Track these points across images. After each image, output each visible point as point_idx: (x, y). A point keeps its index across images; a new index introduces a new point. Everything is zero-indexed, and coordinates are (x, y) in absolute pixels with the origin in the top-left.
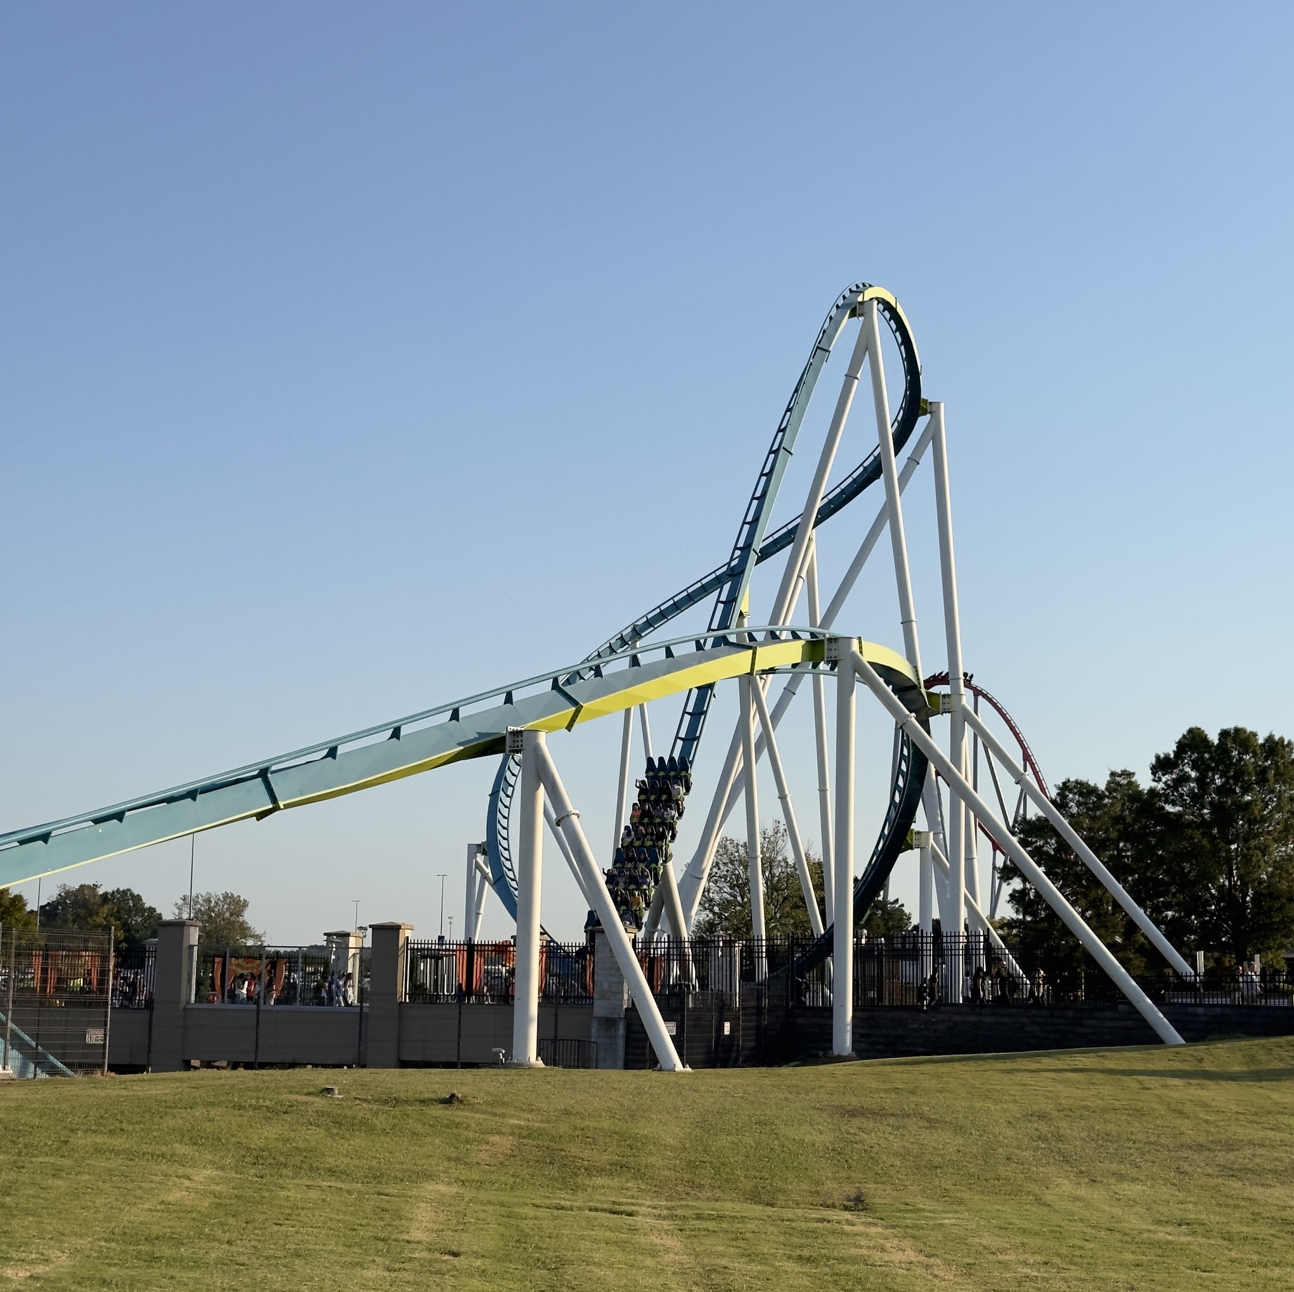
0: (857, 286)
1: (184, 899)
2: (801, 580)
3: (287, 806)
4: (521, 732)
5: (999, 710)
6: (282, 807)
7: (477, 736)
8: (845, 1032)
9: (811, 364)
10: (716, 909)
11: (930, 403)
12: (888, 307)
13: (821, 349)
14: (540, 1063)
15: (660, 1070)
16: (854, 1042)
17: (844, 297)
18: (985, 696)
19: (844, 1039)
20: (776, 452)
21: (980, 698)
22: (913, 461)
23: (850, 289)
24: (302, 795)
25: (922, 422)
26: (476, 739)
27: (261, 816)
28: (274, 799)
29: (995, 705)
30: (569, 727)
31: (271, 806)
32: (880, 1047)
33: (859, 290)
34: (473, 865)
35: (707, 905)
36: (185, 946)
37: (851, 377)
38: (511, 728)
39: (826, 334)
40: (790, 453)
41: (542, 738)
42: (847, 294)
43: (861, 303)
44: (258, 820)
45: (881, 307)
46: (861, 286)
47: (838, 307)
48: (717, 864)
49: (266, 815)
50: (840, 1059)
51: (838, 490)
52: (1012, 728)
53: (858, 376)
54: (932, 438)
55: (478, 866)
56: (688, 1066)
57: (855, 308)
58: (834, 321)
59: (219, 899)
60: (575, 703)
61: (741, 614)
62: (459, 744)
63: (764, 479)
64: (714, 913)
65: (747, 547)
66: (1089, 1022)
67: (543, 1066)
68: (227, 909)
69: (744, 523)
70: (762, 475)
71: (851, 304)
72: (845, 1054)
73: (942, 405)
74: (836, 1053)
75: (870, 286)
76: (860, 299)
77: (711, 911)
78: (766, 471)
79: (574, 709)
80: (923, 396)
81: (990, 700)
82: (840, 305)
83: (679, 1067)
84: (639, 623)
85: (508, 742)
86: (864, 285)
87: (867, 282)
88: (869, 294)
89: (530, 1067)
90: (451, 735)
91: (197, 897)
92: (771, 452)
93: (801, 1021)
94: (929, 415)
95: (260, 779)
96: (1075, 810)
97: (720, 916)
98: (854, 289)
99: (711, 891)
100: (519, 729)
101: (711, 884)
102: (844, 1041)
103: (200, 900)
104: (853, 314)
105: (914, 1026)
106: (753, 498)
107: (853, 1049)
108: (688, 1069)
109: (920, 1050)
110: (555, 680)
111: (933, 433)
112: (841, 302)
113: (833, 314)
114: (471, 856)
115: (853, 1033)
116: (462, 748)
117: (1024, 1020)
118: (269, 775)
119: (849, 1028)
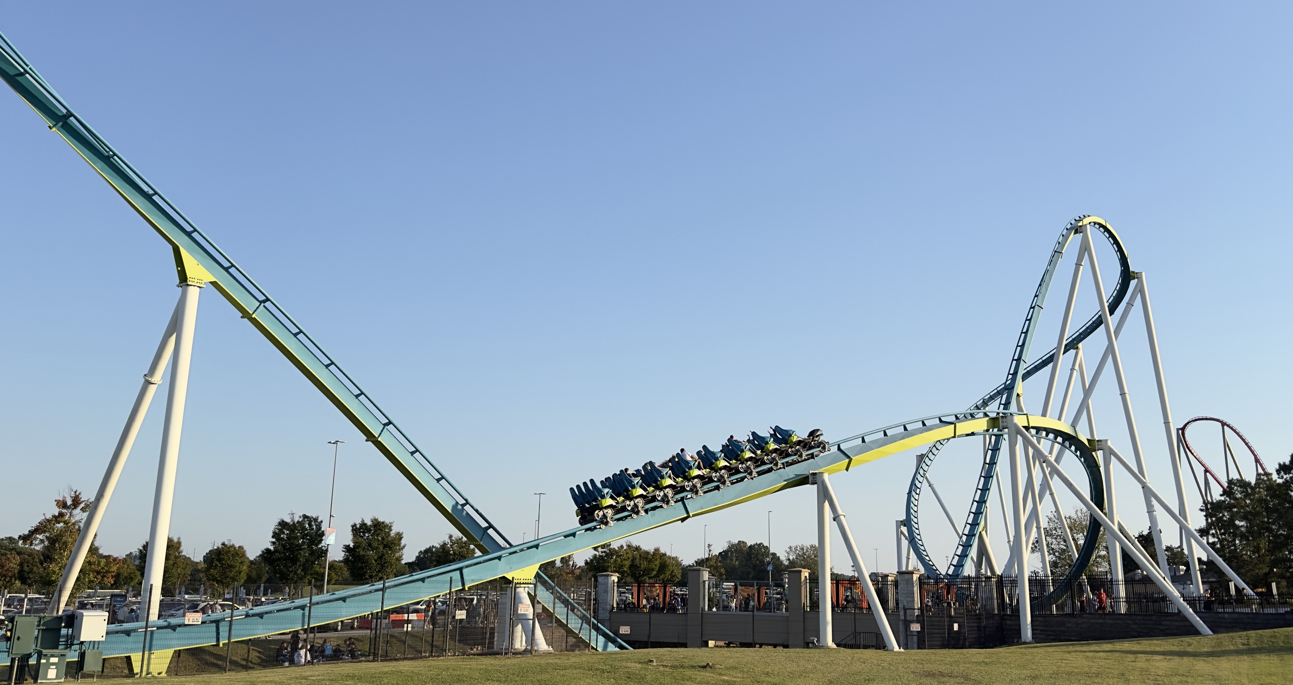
0: (1080, 217)
1: (790, 548)
2: (1075, 371)
3: (694, 516)
4: (816, 473)
5: (1238, 434)
6: (691, 516)
7: (794, 476)
8: (1027, 629)
9: (1052, 260)
10: (1057, 554)
11: (1136, 273)
12: (1101, 225)
13: (1057, 252)
14: (834, 646)
15: (886, 651)
16: (1033, 634)
17: (1071, 224)
18: (1228, 426)
19: (1027, 632)
20: (1034, 308)
21: (1225, 427)
22: (1130, 304)
23: (1075, 220)
24: (702, 509)
25: (1133, 283)
26: (794, 478)
27: (683, 520)
28: (687, 512)
29: (1235, 431)
30: (847, 469)
31: (686, 515)
32: (1052, 637)
33: (1081, 220)
34: (899, 534)
35: (1051, 552)
36: (701, 581)
37: (1078, 265)
38: (811, 472)
39: (1061, 244)
40: (1041, 308)
41: (826, 477)
42: (1073, 222)
43: (1080, 226)
44: (682, 522)
45: (1097, 226)
46: (1082, 217)
47: (1067, 229)
48: (1055, 528)
49: (685, 520)
50: (1025, 643)
51: (1091, 322)
52: (1247, 444)
53: (1083, 264)
54: (1140, 291)
55: (902, 533)
56: (901, 648)
57: (1077, 229)
58: (1065, 237)
59: (808, 548)
60: (848, 457)
61: (1018, 395)
62: (785, 481)
63: (1028, 322)
64: (1056, 557)
65: (1019, 360)
66: (1165, 623)
67: (836, 647)
68: (813, 554)
69: (1018, 346)
70: (1026, 320)
71: (1075, 227)
72: (1028, 641)
73: (1144, 274)
74: (1023, 641)
75: (1089, 216)
76: (1080, 224)
77: (1054, 555)
78: (1029, 318)
79: (848, 460)
80: (1131, 269)
81: (1232, 428)
82: (1068, 228)
83: (896, 648)
84: (986, 398)
85: (811, 479)
86: (1084, 216)
87: (1086, 214)
88: (1086, 221)
89: (828, 648)
90: (781, 476)
91: (797, 547)
92: (1031, 308)
93: (1008, 622)
94: (1136, 280)
95: (681, 502)
96: (1239, 496)
97: (1059, 558)
98: (1078, 219)
99: (1054, 544)
100: (815, 472)
101: (1053, 540)
102: (1027, 634)
103: (798, 549)
104: (1076, 232)
105: (1070, 625)
106: (1022, 333)
107: (1033, 638)
108: (902, 650)
109: (1073, 638)
110: (839, 446)
111: (1140, 290)
112: (1069, 226)
113: (1064, 233)
114: (898, 527)
115: (1033, 630)
116: (786, 482)
117: (1130, 622)
118: (685, 500)
119: (1029, 627)
